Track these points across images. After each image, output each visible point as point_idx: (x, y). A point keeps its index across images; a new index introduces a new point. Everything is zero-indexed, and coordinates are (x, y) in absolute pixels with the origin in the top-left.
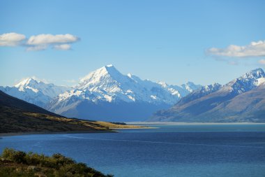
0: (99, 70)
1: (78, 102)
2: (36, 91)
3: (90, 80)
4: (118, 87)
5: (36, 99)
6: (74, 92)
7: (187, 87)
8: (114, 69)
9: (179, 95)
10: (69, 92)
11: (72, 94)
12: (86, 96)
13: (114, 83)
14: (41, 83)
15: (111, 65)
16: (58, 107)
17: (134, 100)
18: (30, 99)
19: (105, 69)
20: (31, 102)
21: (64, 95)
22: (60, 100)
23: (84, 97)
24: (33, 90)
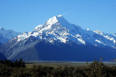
0: (51, 19)
1: (36, 42)
3: (43, 27)
4: (67, 32)
6: (32, 34)
8: (63, 18)
10: (27, 33)
11: (30, 35)
12: (43, 37)
13: (64, 29)
15: (61, 16)
17: (83, 42)
19: (56, 18)
21: (23, 36)
22: (19, 40)
23: (41, 38)
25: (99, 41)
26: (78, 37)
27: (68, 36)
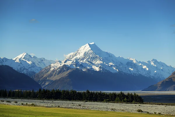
0: (83, 47)
1: (69, 71)
2: (30, 63)
3: (76, 55)
4: (100, 60)
5: (30, 70)
6: (65, 62)
7: (152, 63)
8: (96, 46)
9: (147, 69)
10: (60, 62)
11: (63, 64)
12: (76, 66)
13: (97, 57)
14: (34, 57)
15: (93, 43)
16: (51, 75)
18: (24, 69)
19: (88, 46)
20: (25, 72)
21: (55, 65)
22: (52, 69)
24: (28, 62)
25: (132, 69)
26: (112, 66)
27: (101, 64)
